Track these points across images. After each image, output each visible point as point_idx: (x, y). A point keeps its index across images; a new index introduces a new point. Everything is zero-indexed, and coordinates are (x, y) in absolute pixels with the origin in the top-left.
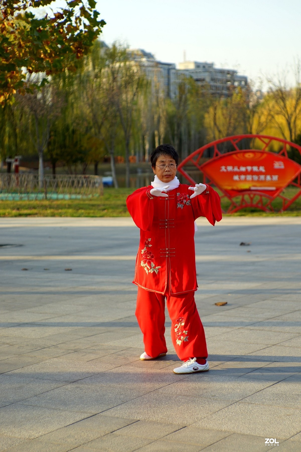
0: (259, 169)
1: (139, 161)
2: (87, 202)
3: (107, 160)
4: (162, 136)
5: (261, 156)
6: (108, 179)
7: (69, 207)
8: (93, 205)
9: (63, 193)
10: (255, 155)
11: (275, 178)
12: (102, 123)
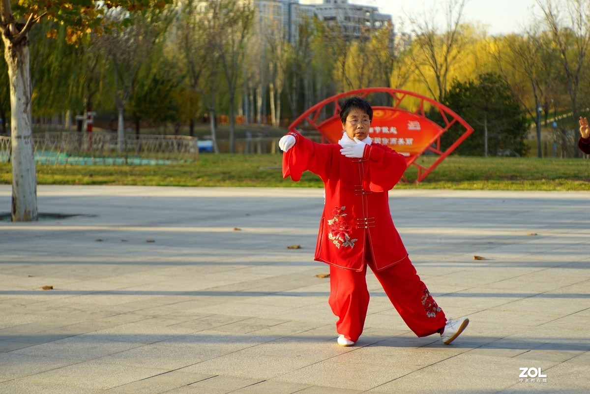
0: (389, 130)
1: (249, 122)
2: (177, 168)
3: (206, 121)
4: (279, 91)
5: (393, 114)
6: (207, 144)
7: (155, 173)
8: (185, 173)
9: (148, 157)
10: (385, 113)
11: (410, 141)
12: (200, 72)
